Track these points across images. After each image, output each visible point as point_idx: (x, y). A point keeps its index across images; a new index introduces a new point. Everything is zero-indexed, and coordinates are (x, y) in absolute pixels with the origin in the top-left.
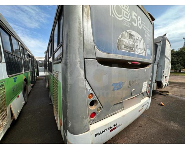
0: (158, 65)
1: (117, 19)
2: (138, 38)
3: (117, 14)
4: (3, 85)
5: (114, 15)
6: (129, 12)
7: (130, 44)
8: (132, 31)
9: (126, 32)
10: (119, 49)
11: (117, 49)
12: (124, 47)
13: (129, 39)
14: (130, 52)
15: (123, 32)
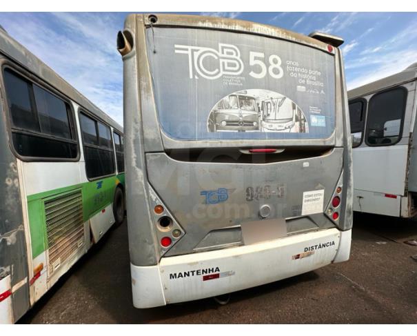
0: (410, 145)
1: (206, 79)
2: (272, 99)
3: (205, 71)
4: (80, 192)
5: (198, 75)
6: (238, 58)
7: (244, 116)
8: (248, 91)
9: (232, 95)
10: (212, 130)
11: (208, 131)
12: (227, 125)
13: (241, 106)
14: (244, 131)
15: (224, 98)
